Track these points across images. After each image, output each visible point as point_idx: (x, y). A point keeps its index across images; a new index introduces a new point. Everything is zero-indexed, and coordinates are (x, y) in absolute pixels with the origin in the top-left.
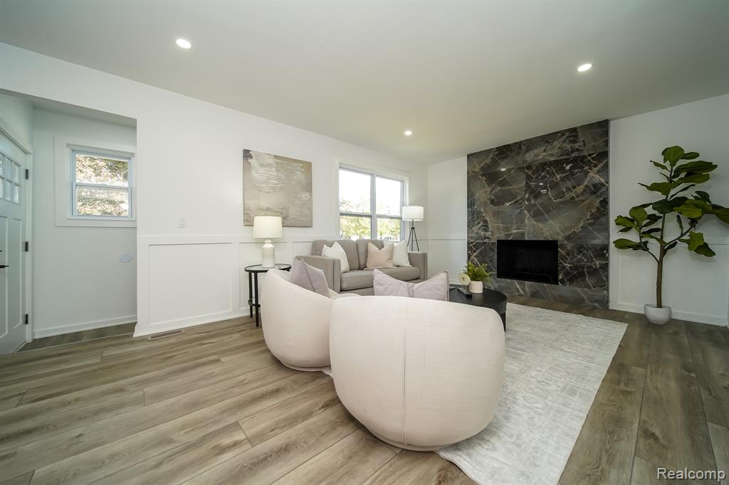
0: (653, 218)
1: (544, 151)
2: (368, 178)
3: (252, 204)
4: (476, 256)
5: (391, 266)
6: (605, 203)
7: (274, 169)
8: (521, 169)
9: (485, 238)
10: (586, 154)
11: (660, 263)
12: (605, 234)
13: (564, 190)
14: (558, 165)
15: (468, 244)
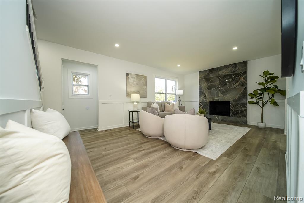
0: (261, 94)
1: (225, 71)
2: (164, 80)
3: (129, 90)
4: (202, 107)
5: (173, 110)
6: (246, 89)
7: (135, 79)
8: (217, 77)
9: (205, 101)
10: (239, 72)
11: (262, 108)
12: (246, 99)
13: (232, 84)
14: (230, 76)
15: (199, 103)
